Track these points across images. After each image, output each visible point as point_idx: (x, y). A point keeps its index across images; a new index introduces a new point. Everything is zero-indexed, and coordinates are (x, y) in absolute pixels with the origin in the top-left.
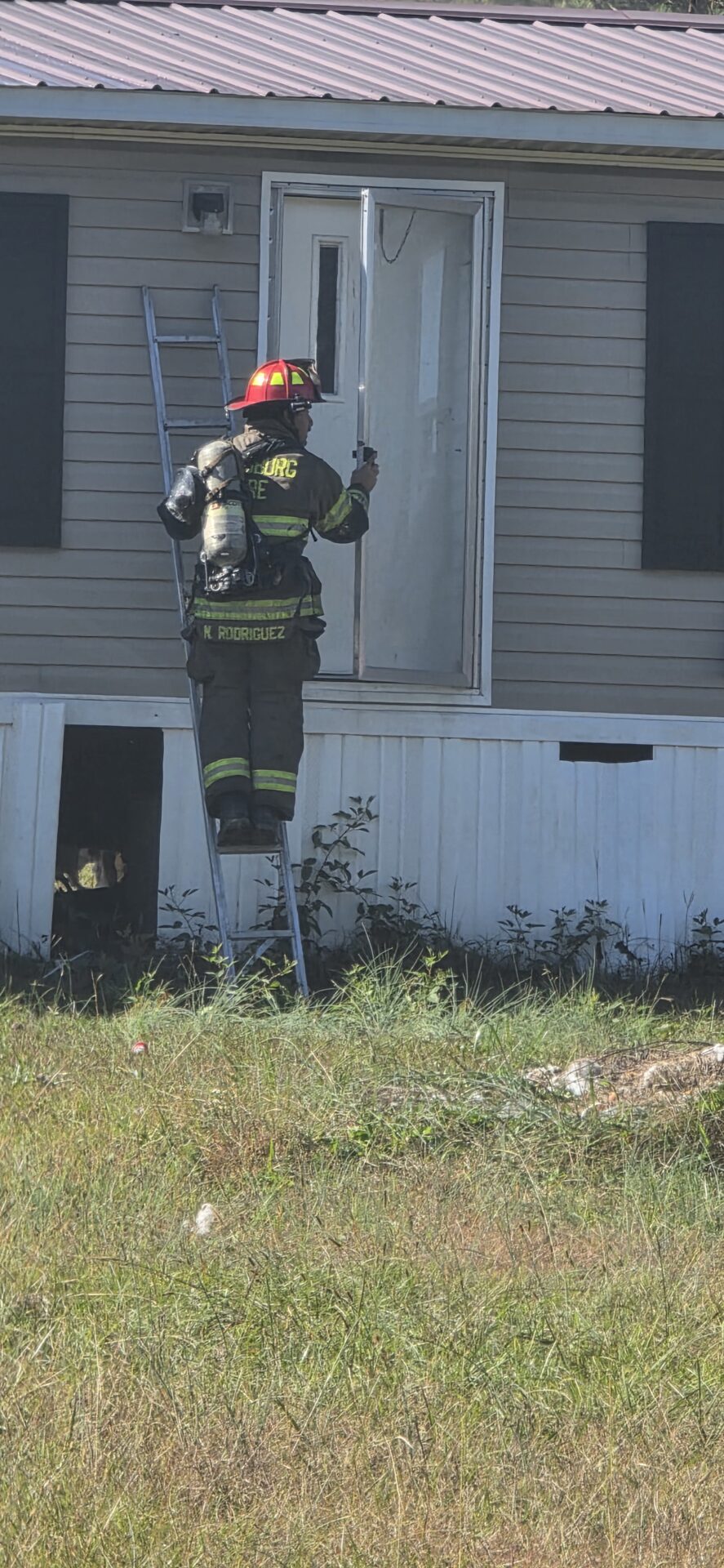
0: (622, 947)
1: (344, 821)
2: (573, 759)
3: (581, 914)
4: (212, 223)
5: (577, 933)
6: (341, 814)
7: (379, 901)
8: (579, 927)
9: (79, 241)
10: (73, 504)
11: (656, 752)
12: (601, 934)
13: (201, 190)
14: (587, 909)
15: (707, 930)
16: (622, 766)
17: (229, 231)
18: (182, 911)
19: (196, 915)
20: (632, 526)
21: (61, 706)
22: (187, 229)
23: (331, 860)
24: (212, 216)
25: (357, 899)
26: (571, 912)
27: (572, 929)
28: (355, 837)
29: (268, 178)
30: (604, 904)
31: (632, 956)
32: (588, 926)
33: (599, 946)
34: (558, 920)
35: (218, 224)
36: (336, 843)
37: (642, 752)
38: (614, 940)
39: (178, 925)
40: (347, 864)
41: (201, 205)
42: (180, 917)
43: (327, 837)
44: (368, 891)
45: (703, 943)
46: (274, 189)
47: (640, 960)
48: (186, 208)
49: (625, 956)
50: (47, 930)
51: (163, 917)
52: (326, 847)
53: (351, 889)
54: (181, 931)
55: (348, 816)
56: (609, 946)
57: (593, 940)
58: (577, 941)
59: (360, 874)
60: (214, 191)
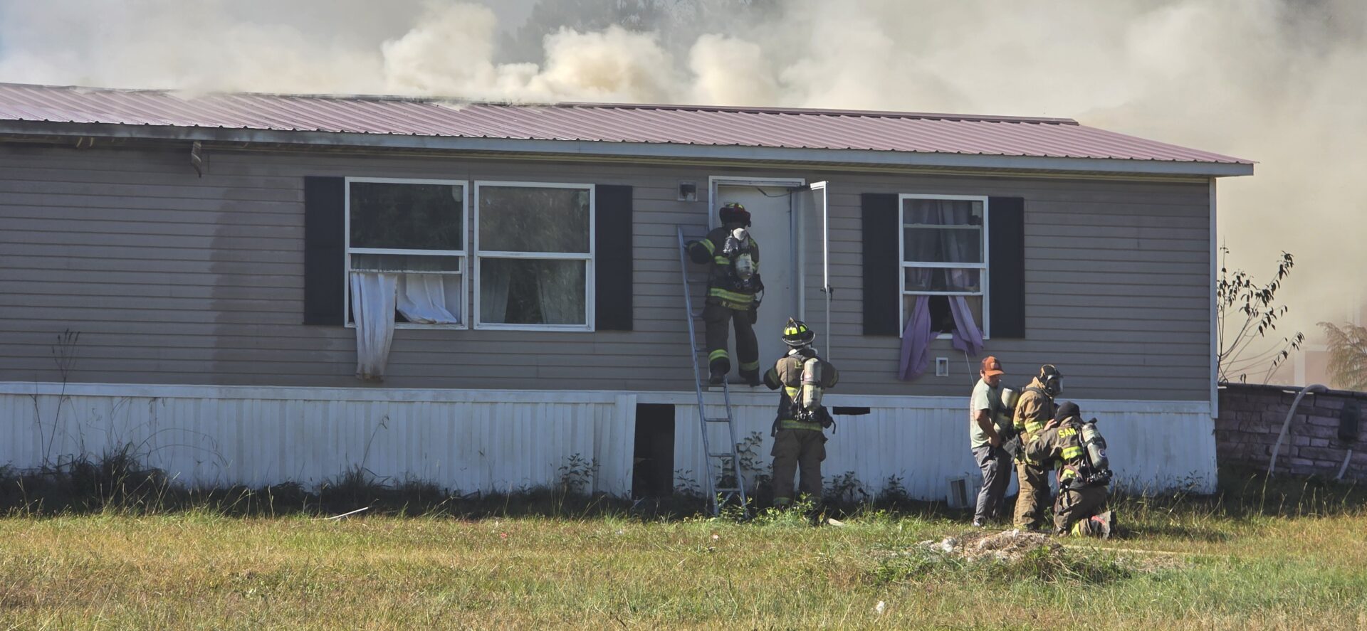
0: (861, 490)
1: (748, 441)
2: (838, 414)
3: (844, 477)
4: (690, 197)
5: (843, 485)
6: (748, 439)
7: (763, 473)
8: (844, 482)
9: (637, 204)
10: (637, 313)
11: (871, 410)
12: (853, 485)
13: (684, 183)
14: (846, 475)
15: (894, 483)
16: (858, 416)
17: (696, 200)
18: (685, 480)
19: (692, 481)
20: (859, 318)
21: (635, 396)
22: (679, 199)
23: (744, 457)
24: (690, 194)
25: (755, 473)
26: (840, 477)
27: (840, 483)
28: (753, 448)
29: (711, 178)
30: (853, 473)
31: (865, 494)
32: (847, 482)
33: (851, 491)
34: (835, 480)
35: (692, 197)
36: (746, 451)
37: (866, 411)
38: (857, 488)
39: (684, 485)
40: (751, 459)
41: (685, 190)
42: (684, 482)
43: (742, 448)
44: (760, 469)
45: (893, 488)
46: (714, 183)
47: (868, 496)
48: (679, 190)
49: (862, 494)
50: (631, 489)
51: (676, 482)
52: (742, 452)
53: (752, 468)
54: (684, 488)
55: (751, 440)
56: (856, 490)
57: (850, 487)
58: (843, 488)
59: (756, 463)
60: (690, 184)
